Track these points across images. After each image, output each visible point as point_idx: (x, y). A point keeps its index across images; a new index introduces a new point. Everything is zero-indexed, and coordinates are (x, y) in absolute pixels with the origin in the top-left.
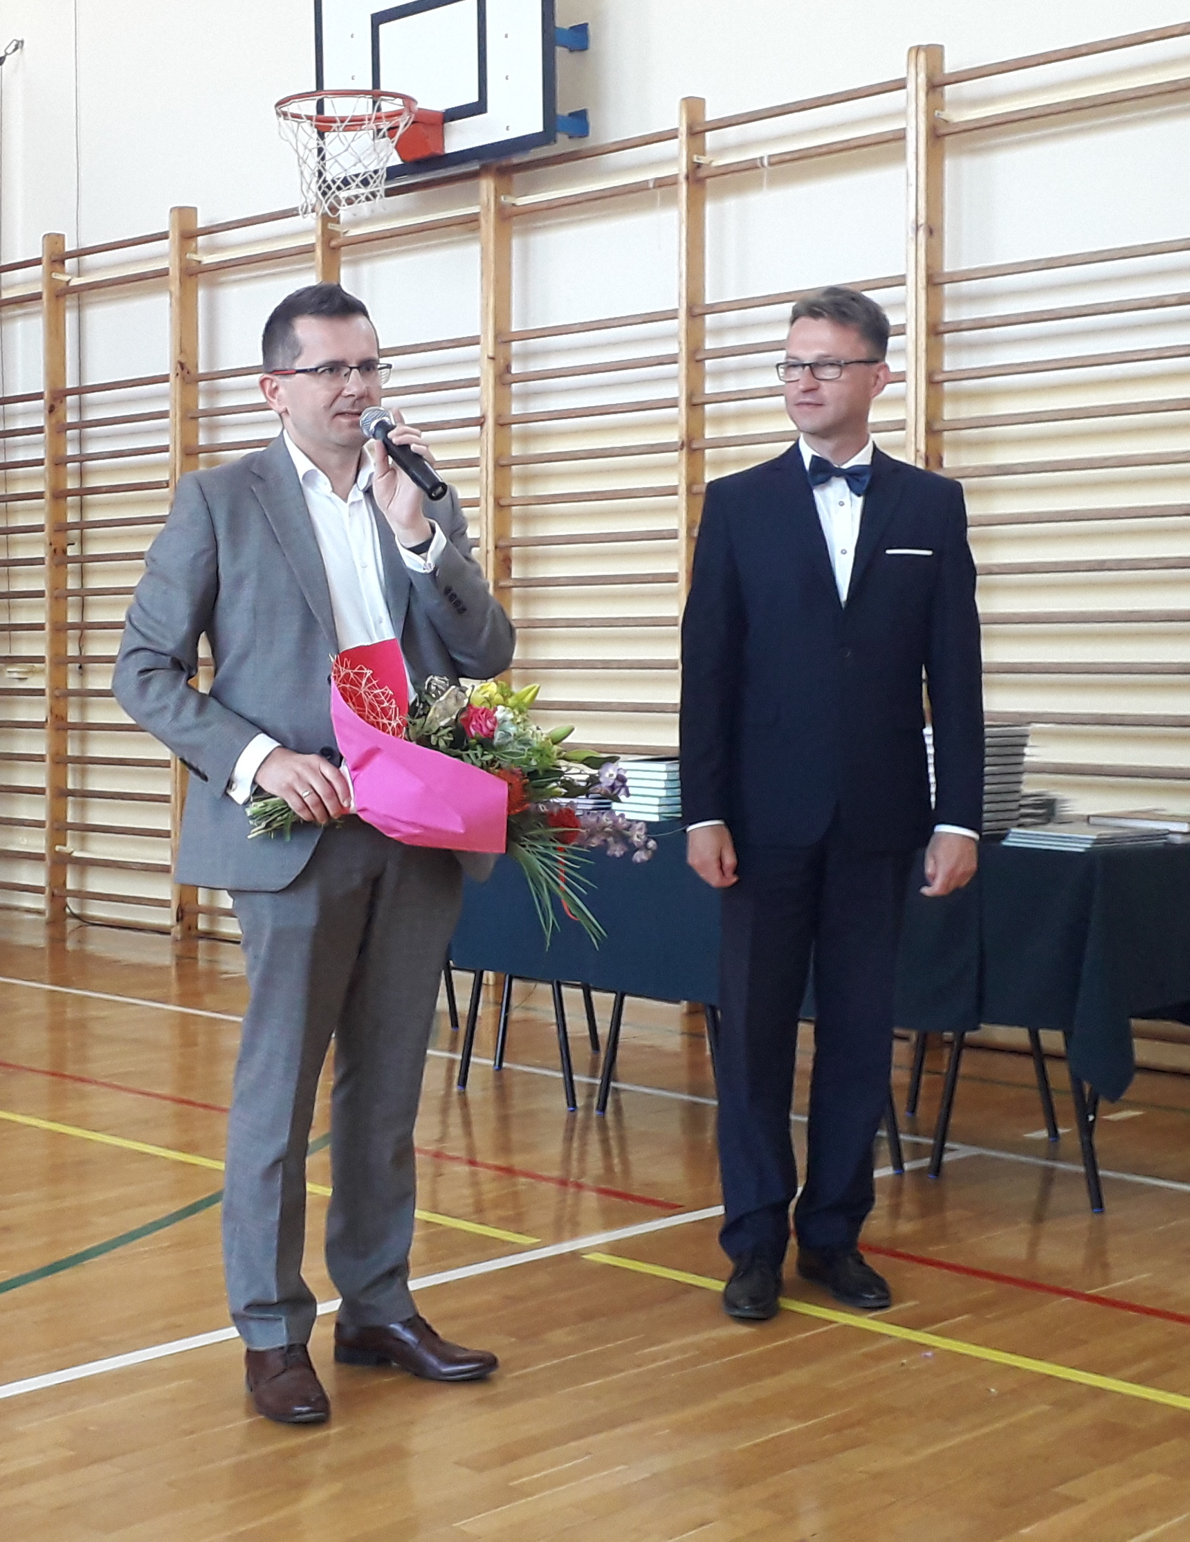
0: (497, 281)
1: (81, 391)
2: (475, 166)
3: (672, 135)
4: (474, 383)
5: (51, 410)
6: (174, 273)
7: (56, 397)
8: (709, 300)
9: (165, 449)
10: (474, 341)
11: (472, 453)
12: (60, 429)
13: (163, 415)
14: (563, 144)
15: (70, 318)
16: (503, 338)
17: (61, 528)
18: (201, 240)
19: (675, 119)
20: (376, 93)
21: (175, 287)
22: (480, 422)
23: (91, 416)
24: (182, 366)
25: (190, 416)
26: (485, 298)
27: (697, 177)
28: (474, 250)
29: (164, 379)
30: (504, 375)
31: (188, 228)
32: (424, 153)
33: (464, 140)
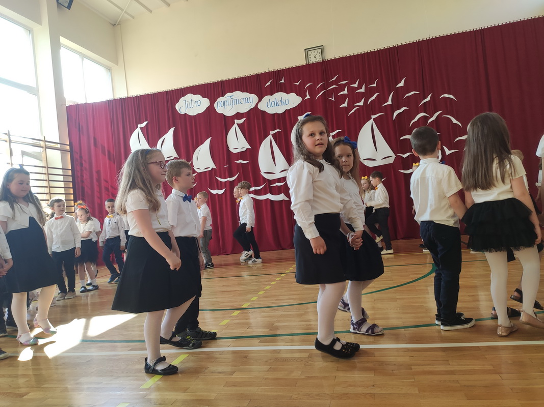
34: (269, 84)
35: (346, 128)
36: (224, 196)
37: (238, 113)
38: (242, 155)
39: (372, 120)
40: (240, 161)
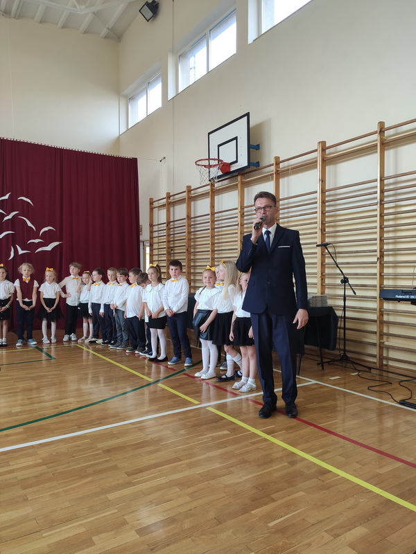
0: (241, 197)
1: (174, 221)
2: (236, 174)
3: (272, 165)
4: (237, 217)
5: (168, 225)
6: (187, 199)
7: (168, 223)
8: (280, 198)
9: (185, 232)
10: (237, 209)
11: (236, 231)
12: (170, 229)
13: (185, 226)
14: (252, 168)
15: (172, 209)
16: (242, 208)
17: (169, 248)
18: (192, 192)
19: (273, 161)
20: (219, 160)
21: (187, 202)
22: (238, 225)
23: (175, 226)
24: (188, 216)
25: (189, 226)
26: (239, 200)
27: (278, 173)
28: (237, 191)
29: (185, 219)
30: (242, 215)
31: (189, 190)
32: (227, 171)
33: (233, 168)
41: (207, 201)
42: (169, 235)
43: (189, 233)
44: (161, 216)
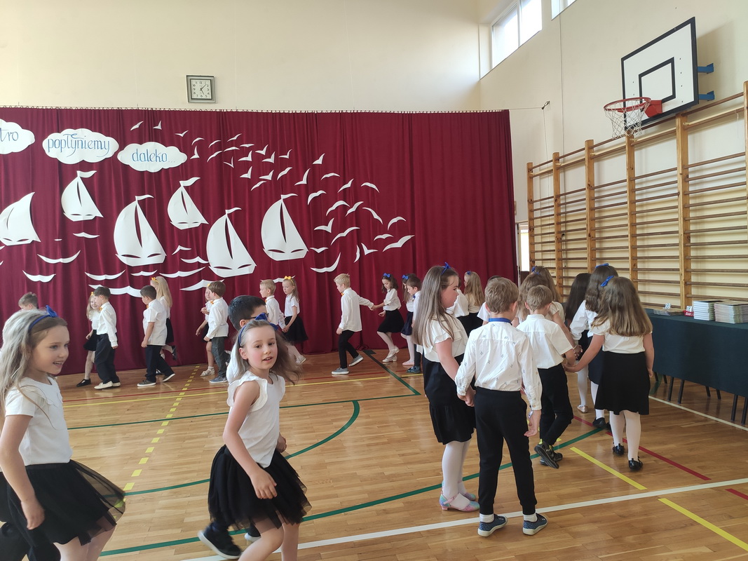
0: (682, 150)
1: (565, 194)
2: (673, 115)
3: (741, 94)
4: (676, 182)
5: (556, 200)
6: (586, 159)
7: (557, 197)
9: (585, 209)
10: (675, 169)
11: (675, 204)
12: (559, 205)
13: (584, 199)
14: (703, 103)
15: (561, 175)
16: (685, 167)
17: (559, 232)
18: (595, 149)
20: (641, 98)
21: (587, 163)
22: (678, 194)
23: (568, 201)
24: (589, 185)
25: (592, 199)
26: (678, 156)
28: (675, 141)
29: (584, 189)
30: (686, 179)
31: (590, 146)
32: (656, 114)
33: (667, 107)
34: (136, 126)
35: (247, 205)
36: (51, 286)
37: (83, 162)
38: (86, 225)
39: (281, 202)
40: (83, 235)
41: (622, 159)
42: (559, 214)
43: (592, 209)
44: (546, 187)
